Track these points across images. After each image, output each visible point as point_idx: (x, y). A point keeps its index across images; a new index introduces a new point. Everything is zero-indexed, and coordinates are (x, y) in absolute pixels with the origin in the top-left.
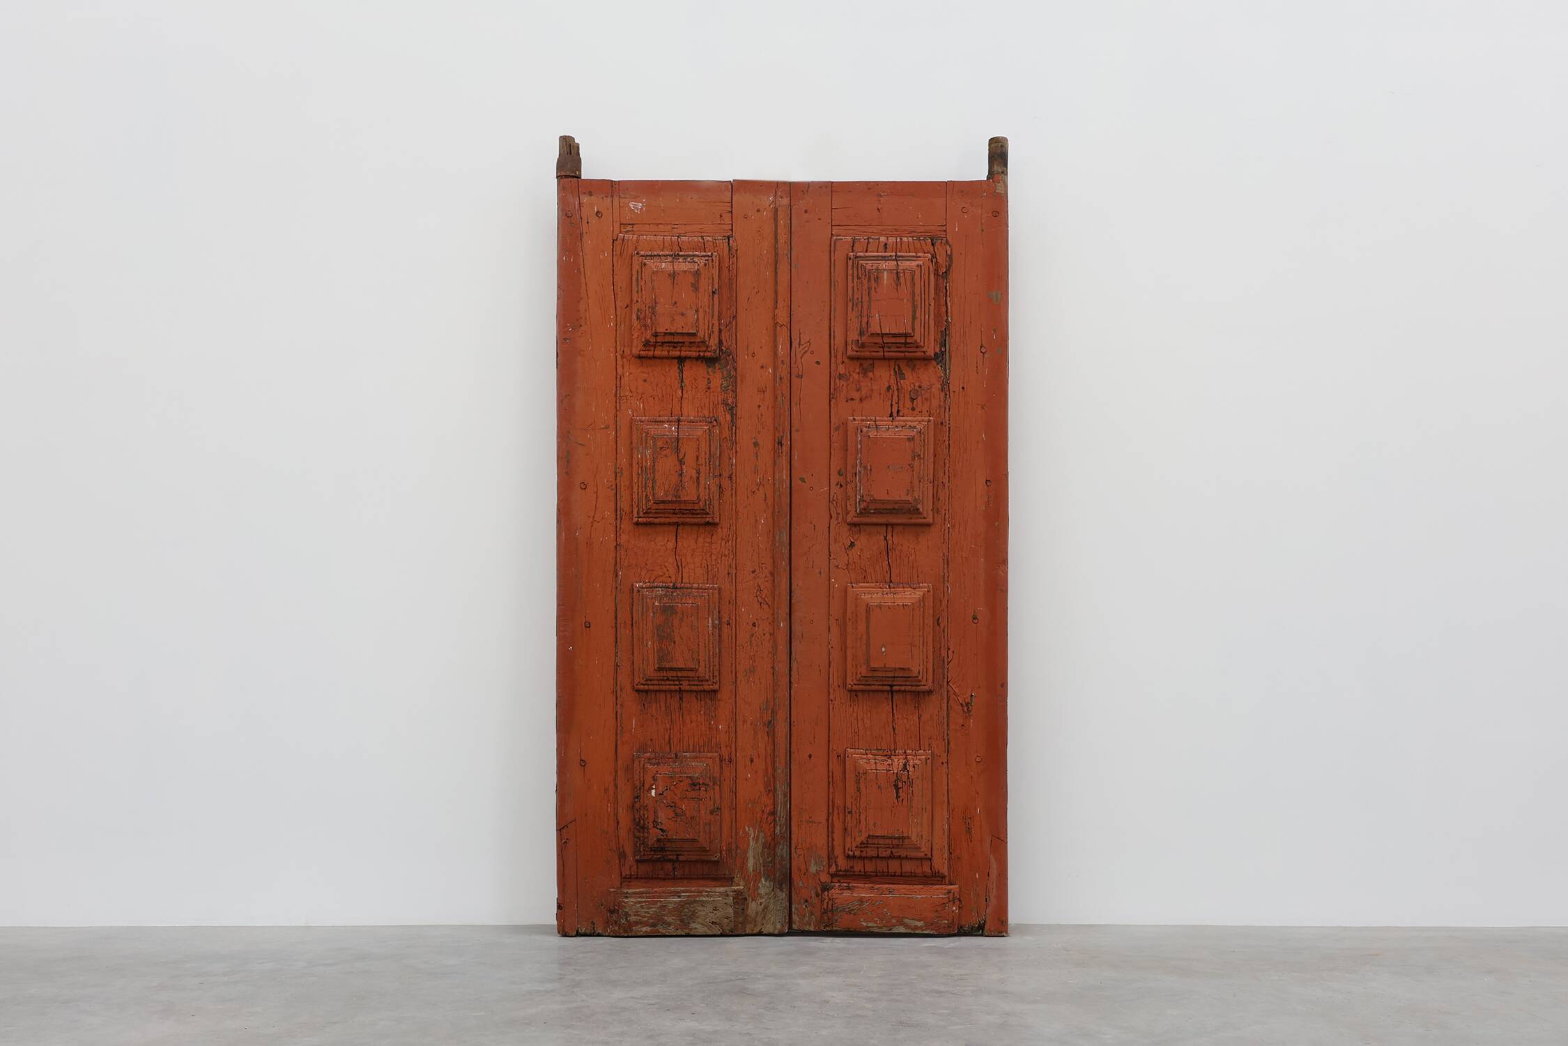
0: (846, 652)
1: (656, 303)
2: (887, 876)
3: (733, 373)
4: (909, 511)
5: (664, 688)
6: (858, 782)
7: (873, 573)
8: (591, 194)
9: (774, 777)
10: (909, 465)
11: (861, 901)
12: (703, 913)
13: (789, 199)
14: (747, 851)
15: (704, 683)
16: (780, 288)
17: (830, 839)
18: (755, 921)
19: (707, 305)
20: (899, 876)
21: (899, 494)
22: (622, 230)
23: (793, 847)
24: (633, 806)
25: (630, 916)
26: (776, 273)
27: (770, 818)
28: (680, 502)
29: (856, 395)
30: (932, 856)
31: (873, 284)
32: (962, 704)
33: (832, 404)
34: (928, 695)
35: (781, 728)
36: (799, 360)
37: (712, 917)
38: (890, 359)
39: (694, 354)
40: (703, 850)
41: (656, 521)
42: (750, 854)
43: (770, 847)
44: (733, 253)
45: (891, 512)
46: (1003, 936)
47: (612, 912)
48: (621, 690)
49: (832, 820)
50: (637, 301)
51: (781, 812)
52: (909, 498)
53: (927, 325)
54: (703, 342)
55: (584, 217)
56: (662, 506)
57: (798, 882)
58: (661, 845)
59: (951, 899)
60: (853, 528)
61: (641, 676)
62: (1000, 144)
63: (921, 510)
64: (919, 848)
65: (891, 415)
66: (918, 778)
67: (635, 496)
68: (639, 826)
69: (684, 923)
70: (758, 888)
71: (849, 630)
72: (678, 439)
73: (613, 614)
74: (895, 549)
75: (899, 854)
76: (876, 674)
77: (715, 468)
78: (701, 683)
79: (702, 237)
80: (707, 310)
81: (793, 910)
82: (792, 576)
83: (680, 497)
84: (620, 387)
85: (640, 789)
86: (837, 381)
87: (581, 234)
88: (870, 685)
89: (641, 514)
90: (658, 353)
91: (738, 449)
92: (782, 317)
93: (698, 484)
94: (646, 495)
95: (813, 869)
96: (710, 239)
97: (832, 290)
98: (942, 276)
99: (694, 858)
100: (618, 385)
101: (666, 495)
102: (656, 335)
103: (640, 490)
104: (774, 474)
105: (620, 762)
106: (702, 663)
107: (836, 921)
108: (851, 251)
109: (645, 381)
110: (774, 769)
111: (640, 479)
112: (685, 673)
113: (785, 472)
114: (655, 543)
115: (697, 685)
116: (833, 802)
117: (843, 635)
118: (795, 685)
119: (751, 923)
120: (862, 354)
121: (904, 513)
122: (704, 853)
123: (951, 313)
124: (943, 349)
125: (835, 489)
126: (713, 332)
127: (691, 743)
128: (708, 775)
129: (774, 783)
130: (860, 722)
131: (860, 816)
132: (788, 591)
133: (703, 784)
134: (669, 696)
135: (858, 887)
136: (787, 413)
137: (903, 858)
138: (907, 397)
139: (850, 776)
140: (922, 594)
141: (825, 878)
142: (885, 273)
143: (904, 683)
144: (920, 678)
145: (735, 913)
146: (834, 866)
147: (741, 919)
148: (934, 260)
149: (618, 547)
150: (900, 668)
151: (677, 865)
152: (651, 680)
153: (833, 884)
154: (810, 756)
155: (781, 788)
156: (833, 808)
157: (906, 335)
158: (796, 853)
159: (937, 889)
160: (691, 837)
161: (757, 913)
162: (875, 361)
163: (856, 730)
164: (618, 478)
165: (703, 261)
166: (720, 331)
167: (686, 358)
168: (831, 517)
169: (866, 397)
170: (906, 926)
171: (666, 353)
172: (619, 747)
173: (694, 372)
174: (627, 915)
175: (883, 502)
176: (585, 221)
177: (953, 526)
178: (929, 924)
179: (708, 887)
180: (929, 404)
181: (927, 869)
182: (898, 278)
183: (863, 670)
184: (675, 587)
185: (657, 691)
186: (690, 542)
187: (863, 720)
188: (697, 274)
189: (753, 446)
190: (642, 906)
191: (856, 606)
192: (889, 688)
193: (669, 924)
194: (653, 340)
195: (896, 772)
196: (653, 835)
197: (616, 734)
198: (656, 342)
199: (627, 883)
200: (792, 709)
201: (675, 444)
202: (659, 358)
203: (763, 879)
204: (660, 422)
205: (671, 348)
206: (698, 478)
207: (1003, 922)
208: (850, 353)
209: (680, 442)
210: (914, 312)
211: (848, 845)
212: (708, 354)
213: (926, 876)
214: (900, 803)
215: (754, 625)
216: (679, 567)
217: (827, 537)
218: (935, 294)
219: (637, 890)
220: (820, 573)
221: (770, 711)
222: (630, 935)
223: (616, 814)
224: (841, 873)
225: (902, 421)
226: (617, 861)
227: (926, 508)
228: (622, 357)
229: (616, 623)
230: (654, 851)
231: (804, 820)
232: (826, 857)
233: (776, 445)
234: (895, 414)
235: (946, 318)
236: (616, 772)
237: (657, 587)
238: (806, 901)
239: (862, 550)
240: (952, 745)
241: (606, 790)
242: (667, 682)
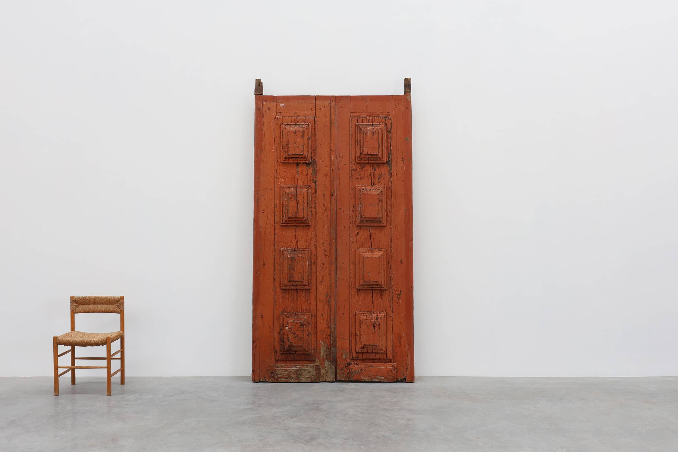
0: (356, 274)
1: (289, 143)
2: (371, 359)
3: (316, 169)
4: (377, 221)
5: (291, 288)
6: (360, 324)
7: (365, 245)
8: (266, 101)
9: (330, 321)
10: (378, 204)
11: (362, 369)
12: (304, 374)
13: (335, 102)
14: (321, 350)
15: (305, 286)
16: (332, 137)
17: (350, 346)
18: (323, 377)
19: (307, 143)
20: (375, 360)
21: (374, 215)
22: (277, 114)
23: (337, 348)
24: (280, 333)
25: (278, 375)
26: (331, 130)
27: (329, 337)
28: (297, 218)
29: (359, 177)
30: (387, 352)
31: (365, 136)
32: (397, 294)
33: (351, 180)
34: (385, 291)
35: (333, 303)
36: (339, 164)
37: (308, 375)
38: (371, 163)
39: (302, 162)
40: (305, 350)
41: (289, 225)
42: (322, 351)
43: (329, 348)
44: (316, 123)
45: (371, 221)
46: (413, 383)
47: (272, 373)
48: (276, 289)
49: (351, 339)
50: (282, 142)
51: (333, 335)
52: (378, 217)
53: (383, 151)
54: (305, 157)
55: (264, 110)
56: (291, 220)
57: (339, 362)
58: (290, 348)
59: (394, 368)
60: (358, 227)
61: (283, 283)
62: (408, 81)
63: (382, 221)
64: (382, 349)
65: (371, 185)
66: (381, 323)
67: (281, 216)
68: (282, 340)
69: (298, 378)
70: (324, 364)
71: (357, 266)
72: (296, 194)
73: (273, 260)
74: (373, 236)
75: (375, 351)
76: (366, 283)
77: (309, 205)
78: (304, 286)
79: (305, 117)
80: (307, 145)
81: (337, 372)
82: (337, 246)
83: (297, 216)
84: (276, 174)
85: (282, 326)
86: (352, 171)
87: (263, 116)
88: (364, 287)
89: (283, 222)
90: (290, 161)
91: (318, 197)
92: (333, 148)
93: (304, 211)
94: (285, 215)
95: (344, 357)
96: (308, 118)
97: (351, 137)
98: (389, 131)
99: (301, 353)
101: (292, 215)
102: (289, 155)
103: (283, 213)
104: (330, 207)
105: (275, 316)
106: (305, 279)
107: (352, 377)
108: (357, 122)
109: (285, 172)
110: (330, 319)
111: (283, 209)
112: (298, 283)
113: (334, 206)
114: (288, 233)
115: (303, 287)
116: (351, 331)
117: (355, 268)
118: (338, 287)
119: (322, 377)
120: (361, 161)
121: (376, 222)
122: (305, 351)
123: (392, 146)
124: (389, 160)
125: (352, 213)
126: (309, 153)
127: (301, 308)
128: (307, 321)
129: (330, 324)
130: (361, 301)
131: (361, 337)
132: (335, 251)
133: (305, 325)
134: (293, 291)
135: (360, 364)
136: (335, 184)
137: (376, 353)
138: (377, 178)
139: (357, 322)
140: (382, 253)
141: (348, 360)
142: (369, 131)
143: (376, 287)
144: (382, 285)
145: (316, 374)
146: (352, 356)
147: (318, 376)
148: (386, 126)
149: (275, 235)
150: (375, 281)
151: (295, 355)
152: (286, 285)
153: (351, 363)
154: (343, 314)
155: (333, 326)
156: (351, 334)
157: (376, 155)
158: (338, 351)
159: (389, 365)
160: (301, 345)
161: (324, 374)
162: (366, 164)
163: (360, 304)
164: (275, 208)
165: (305, 127)
166: (311, 153)
167: (299, 163)
168: (350, 223)
169: (363, 178)
170: (378, 379)
171: (293, 161)
172: (275, 310)
173: (303, 169)
174: (277, 374)
175: (367, 218)
176: (264, 111)
177: (393, 227)
178: (386, 378)
179: (306, 364)
180: (384, 180)
181: (385, 357)
182: (373, 133)
183: (362, 282)
184: (295, 250)
185: (288, 289)
186: (300, 232)
187: (362, 300)
188: (303, 132)
189: (323, 196)
190: (283, 371)
191: (359, 257)
192: (371, 288)
193: (292, 378)
194: (288, 157)
195: (374, 320)
196: (287, 344)
197: (274, 305)
199: (277, 362)
200: (337, 296)
201: (295, 196)
202: (291, 163)
203: (326, 361)
204: (290, 187)
206: (303, 209)
207: (412, 377)
208: (357, 161)
209: (297, 195)
210: (379, 146)
211: (357, 348)
212: (307, 162)
213: (384, 360)
214: (375, 332)
215: (323, 264)
216: (297, 242)
217: (349, 231)
218: (386, 138)
219: (281, 365)
220: (347, 244)
221: (329, 297)
222: (278, 382)
223: (274, 336)
224: (354, 358)
225: (375, 187)
226: (274, 354)
227: (384, 220)
228: (277, 163)
229: (274, 263)
230: (287, 350)
231: (341, 338)
232: (349, 353)
233: (331, 196)
234: (373, 184)
235: (390, 148)
236: (274, 320)
237: (289, 250)
238: (342, 369)
239: (361, 236)
240: (394, 310)
241: (270, 327)
242: (292, 286)
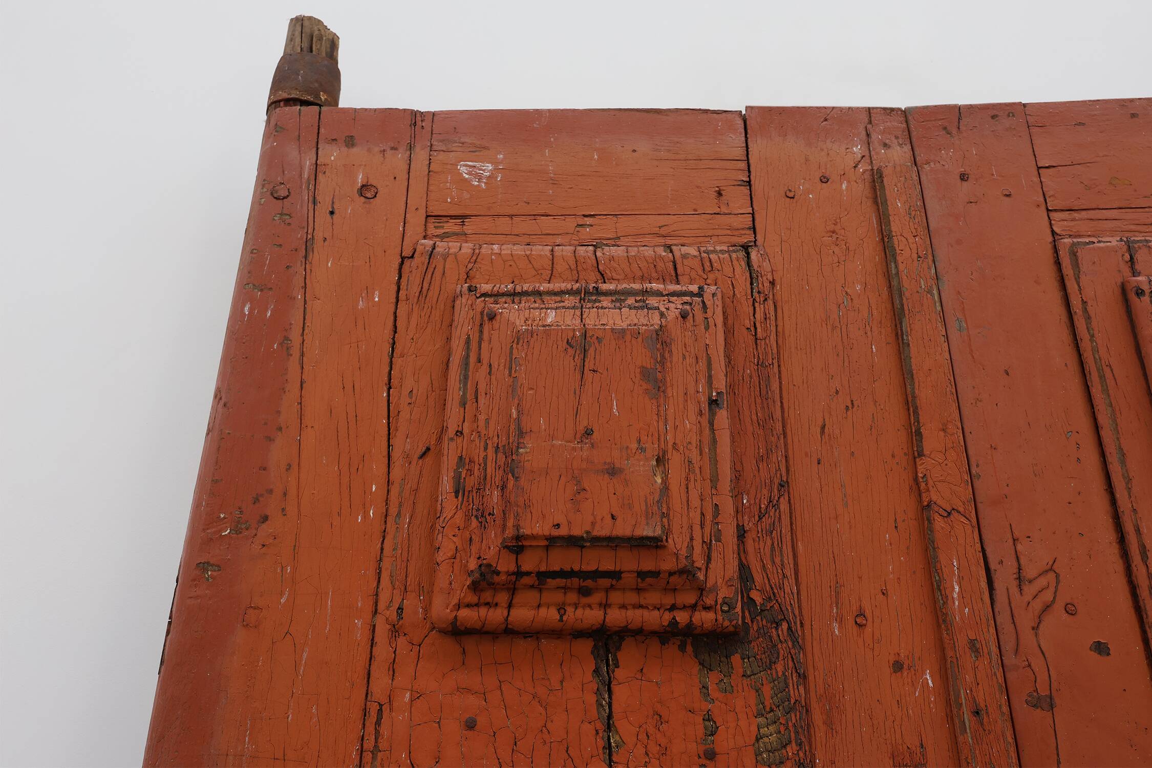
3: (795, 689)
19: (694, 442)
39: (654, 619)
54: (687, 572)
80: (694, 455)
84: (376, 749)
90: (522, 615)
100: (369, 744)
102: (517, 546)
109: (471, 725)
126: (718, 537)
165: (674, 305)
166: (742, 534)
167: (625, 631)
171: (554, 613)
194: (506, 564)
198: (519, 574)
202: (527, 634)
205: (572, 597)
212: (704, 619)
